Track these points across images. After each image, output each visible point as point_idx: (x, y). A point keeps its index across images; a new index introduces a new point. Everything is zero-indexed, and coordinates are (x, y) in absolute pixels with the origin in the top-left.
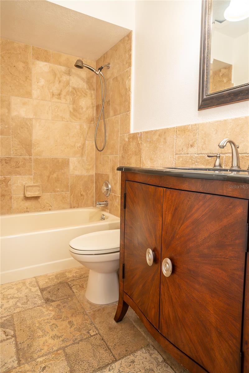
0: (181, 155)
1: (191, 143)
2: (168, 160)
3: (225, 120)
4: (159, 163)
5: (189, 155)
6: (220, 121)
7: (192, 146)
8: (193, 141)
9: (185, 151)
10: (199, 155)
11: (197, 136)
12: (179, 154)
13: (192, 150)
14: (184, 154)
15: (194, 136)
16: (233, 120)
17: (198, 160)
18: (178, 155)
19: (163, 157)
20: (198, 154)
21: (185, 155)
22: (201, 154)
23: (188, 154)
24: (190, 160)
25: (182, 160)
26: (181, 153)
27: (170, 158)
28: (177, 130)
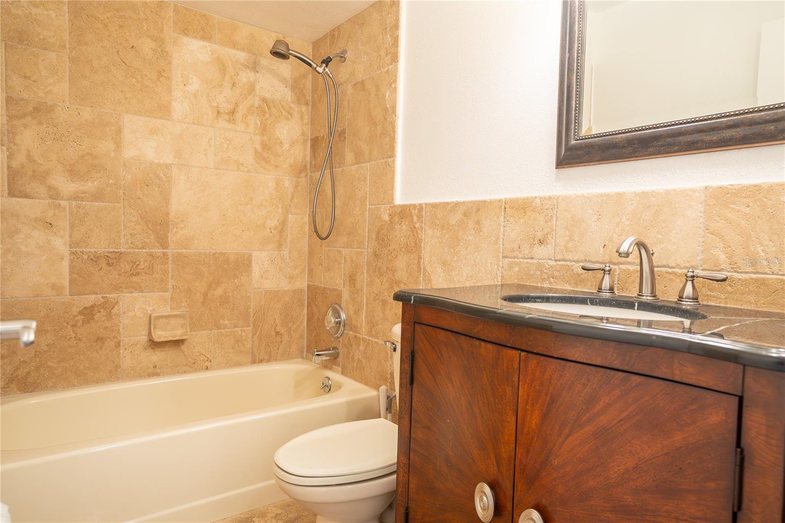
0: (516, 260)
1: (540, 235)
2: (485, 269)
3: (619, 195)
4: (464, 274)
5: (535, 261)
6: (608, 195)
7: (541, 242)
8: (546, 232)
9: (527, 252)
10: (559, 263)
11: (554, 222)
12: (511, 258)
13: (540, 252)
14: (522, 258)
15: (546, 222)
16: (637, 195)
17: (556, 274)
18: (510, 260)
19: (475, 261)
20: (556, 260)
21: (526, 261)
22: (564, 260)
23: (533, 258)
24: (539, 273)
25: (519, 271)
26: (515, 255)
27: (491, 263)
28: (507, 206)
